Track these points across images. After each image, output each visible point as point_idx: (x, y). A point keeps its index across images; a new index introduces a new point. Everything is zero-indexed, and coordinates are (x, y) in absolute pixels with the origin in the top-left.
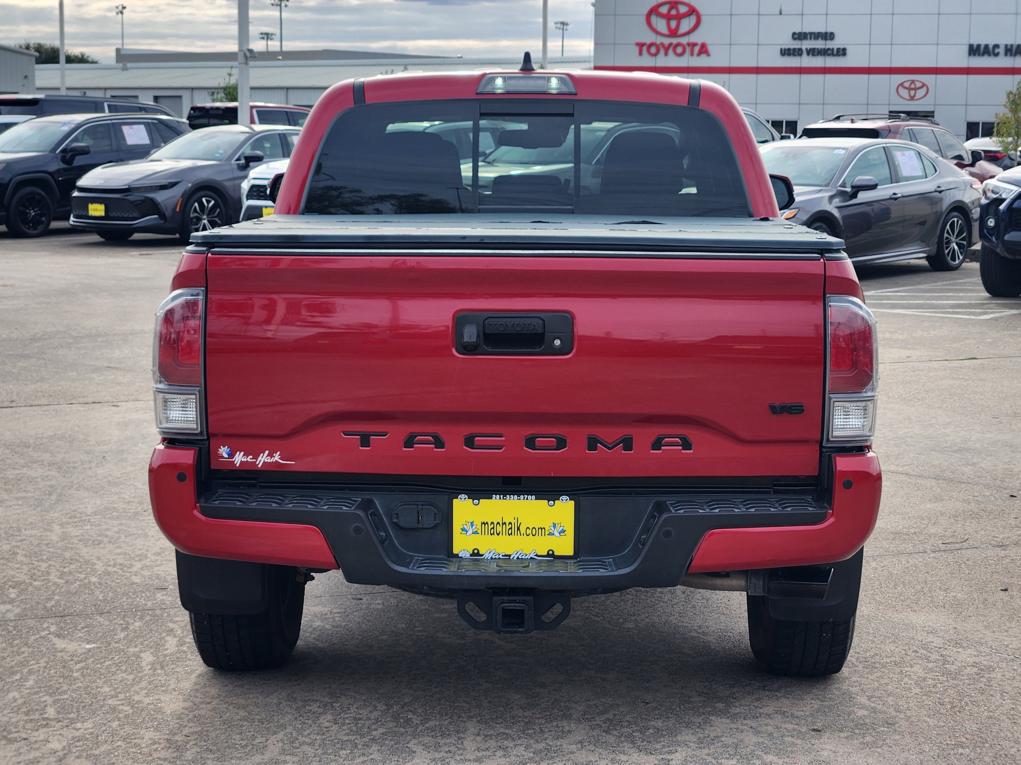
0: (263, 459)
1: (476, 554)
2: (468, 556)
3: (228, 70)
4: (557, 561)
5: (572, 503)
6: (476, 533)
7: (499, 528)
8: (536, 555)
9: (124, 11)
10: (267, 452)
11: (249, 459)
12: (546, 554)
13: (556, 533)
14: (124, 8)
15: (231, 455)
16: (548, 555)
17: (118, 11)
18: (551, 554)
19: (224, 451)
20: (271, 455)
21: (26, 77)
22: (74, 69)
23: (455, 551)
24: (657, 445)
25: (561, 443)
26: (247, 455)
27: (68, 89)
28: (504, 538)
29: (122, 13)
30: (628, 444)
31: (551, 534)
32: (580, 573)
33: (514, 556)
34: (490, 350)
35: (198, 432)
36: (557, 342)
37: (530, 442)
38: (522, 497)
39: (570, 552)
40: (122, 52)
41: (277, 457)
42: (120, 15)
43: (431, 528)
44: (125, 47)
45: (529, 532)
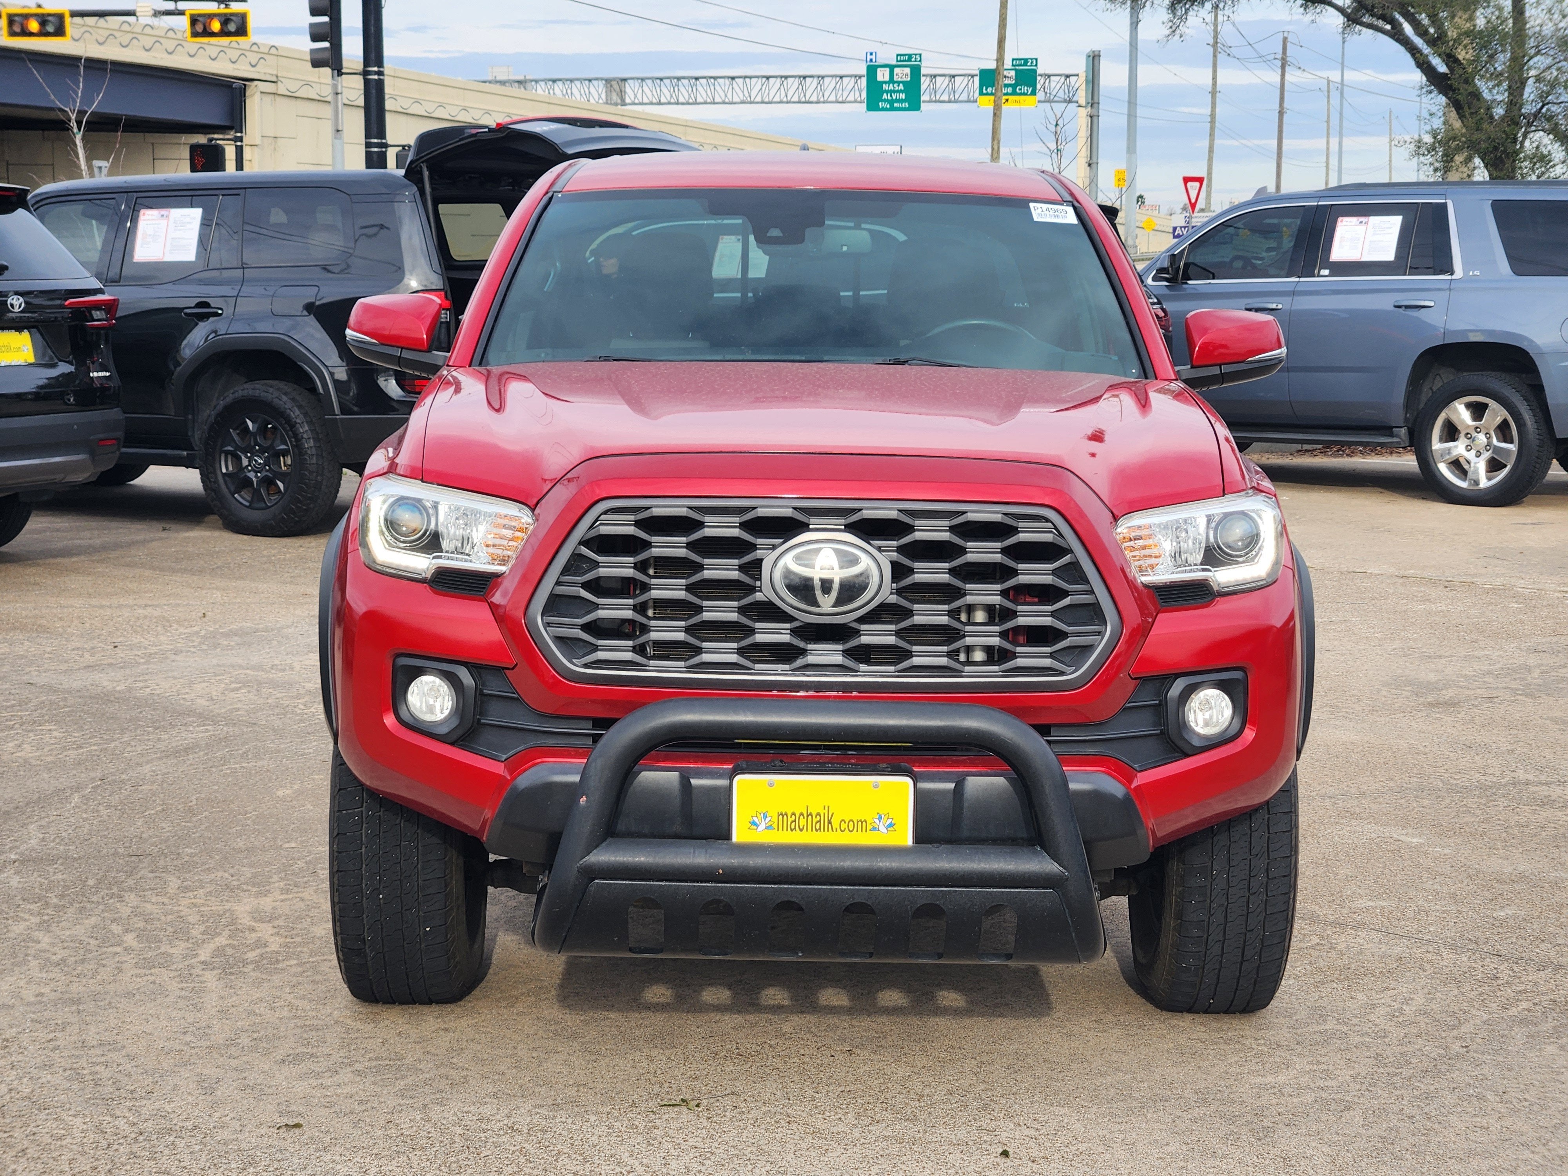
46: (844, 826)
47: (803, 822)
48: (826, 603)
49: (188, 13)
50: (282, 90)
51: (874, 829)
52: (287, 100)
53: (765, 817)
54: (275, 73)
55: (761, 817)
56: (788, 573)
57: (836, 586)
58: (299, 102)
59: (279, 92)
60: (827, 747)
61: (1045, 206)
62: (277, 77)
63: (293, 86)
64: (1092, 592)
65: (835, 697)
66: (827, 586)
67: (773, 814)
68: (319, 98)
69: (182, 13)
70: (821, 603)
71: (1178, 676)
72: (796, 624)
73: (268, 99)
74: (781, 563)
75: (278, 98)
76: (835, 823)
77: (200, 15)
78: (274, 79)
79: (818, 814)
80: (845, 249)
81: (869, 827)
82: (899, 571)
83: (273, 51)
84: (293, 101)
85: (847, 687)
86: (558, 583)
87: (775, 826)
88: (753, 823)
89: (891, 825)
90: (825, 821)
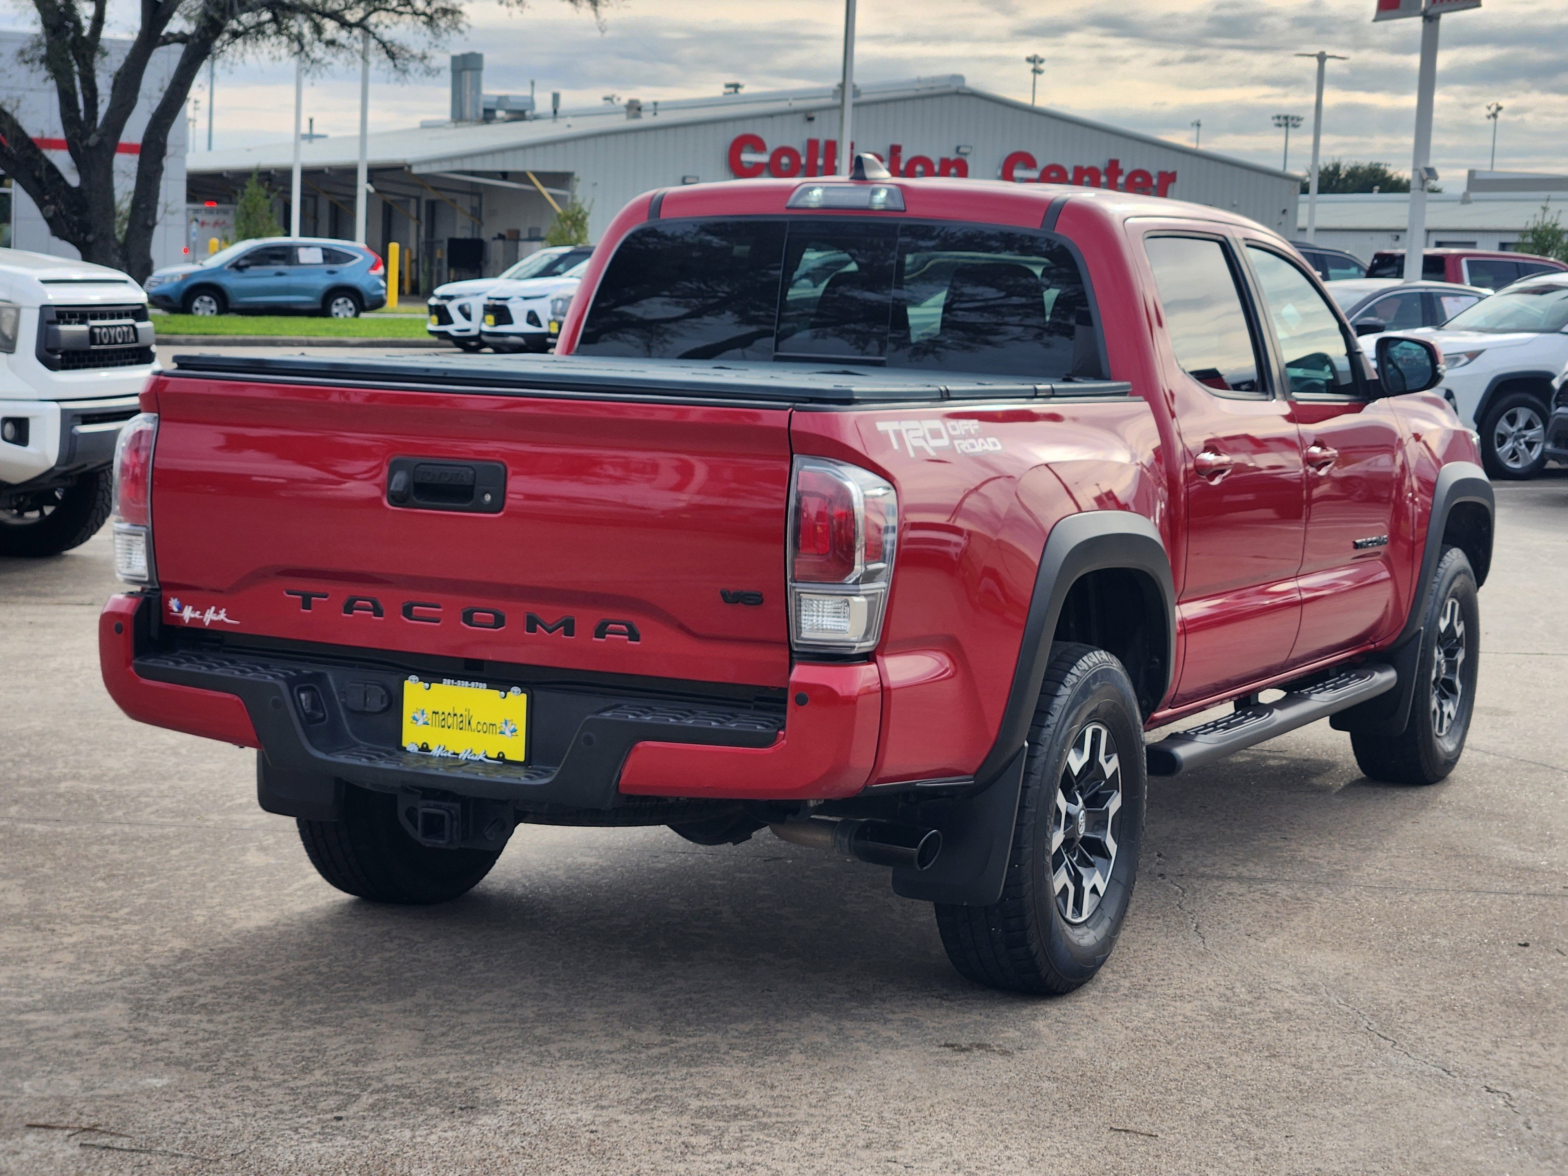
0: (210, 616)
1: (425, 748)
2: (416, 750)
3: (1544, 204)
4: (506, 766)
5: (524, 696)
6: (426, 723)
7: (450, 720)
8: (486, 757)
9: (1500, 114)
10: (213, 608)
11: (197, 615)
12: (495, 756)
13: (508, 733)
14: (1499, 108)
15: (181, 610)
16: (498, 759)
17: (1489, 113)
18: (501, 758)
19: (174, 604)
20: (216, 612)
21: (1284, 211)
22: (1390, 201)
23: (404, 744)
24: (601, 632)
25: (499, 621)
26: (194, 610)
27: (1319, 230)
28: (454, 732)
29: (1495, 115)
30: (569, 628)
31: (502, 733)
32: (524, 781)
33: (463, 756)
34: (420, 502)
35: (146, 579)
36: (488, 497)
37: (468, 618)
38: (473, 684)
39: (520, 756)
40: (1478, 176)
41: (222, 616)
42: (1492, 119)
43: (378, 713)
44: (1496, 169)
45: (480, 727)
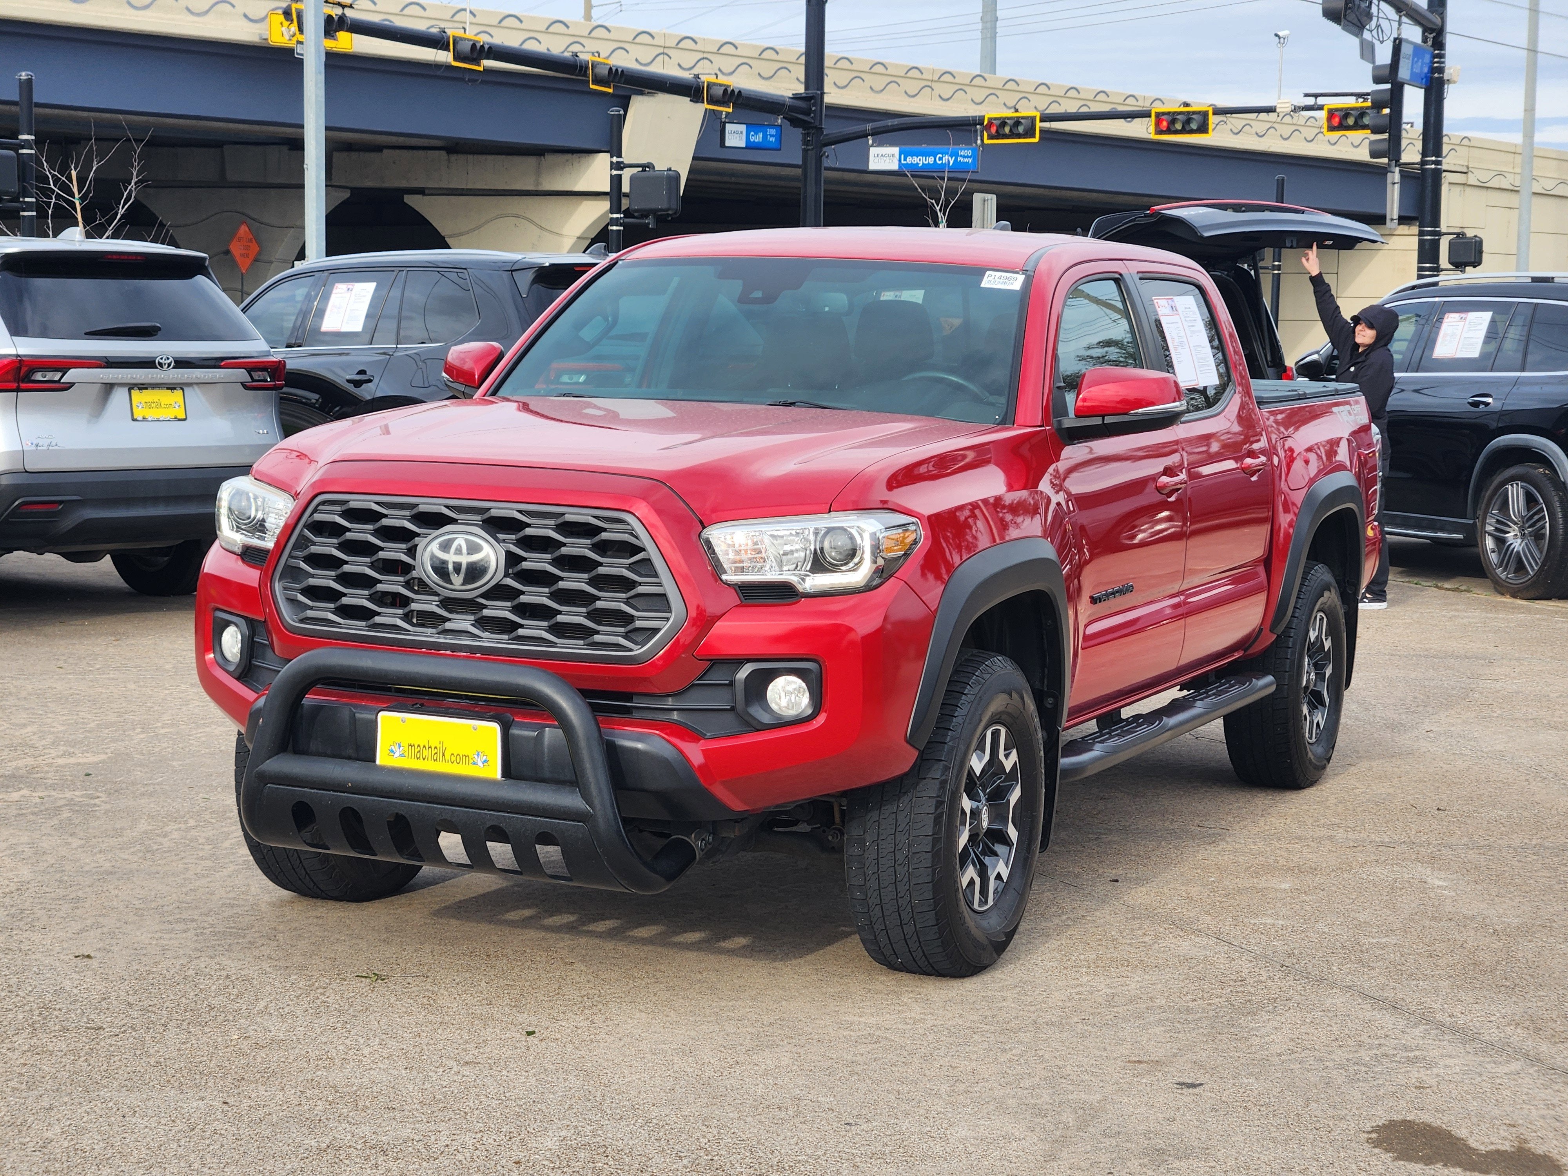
46: (453, 758)
47: (425, 753)
48: (457, 580)
49: (1326, 108)
50: (1472, 180)
51: (475, 763)
52: (1477, 191)
53: (400, 747)
54: (1466, 164)
55: (397, 746)
56: (433, 557)
57: (464, 567)
58: (1490, 192)
59: (1469, 183)
60: (467, 697)
61: (998, 274)
62: (1468, 167)
63: (1484, 176)
64: (660, 584)
65: (464, 656)
66: (457, 568)
67: (405, 744)
68: (1511, 188)
69: (1321, 108)
70: (453, 581)
71: (749, 661)
72: (441, 598)
73: (1456, 190)
74: (429, 549)
75: (1468, 189)
76: (447, 756)
77: (1337, 110)
78: (1465, 170)
79: (436, 748)
80: (827, 309)
81: (471, 761)
82: (512, 559)
83: (1465, 142)
84: (1484, 192)
85: (472, 650)
86: (290, 556)
87: (406, 754)
88: (391, 751)
89: (486, 761)
90: (440, 754)
